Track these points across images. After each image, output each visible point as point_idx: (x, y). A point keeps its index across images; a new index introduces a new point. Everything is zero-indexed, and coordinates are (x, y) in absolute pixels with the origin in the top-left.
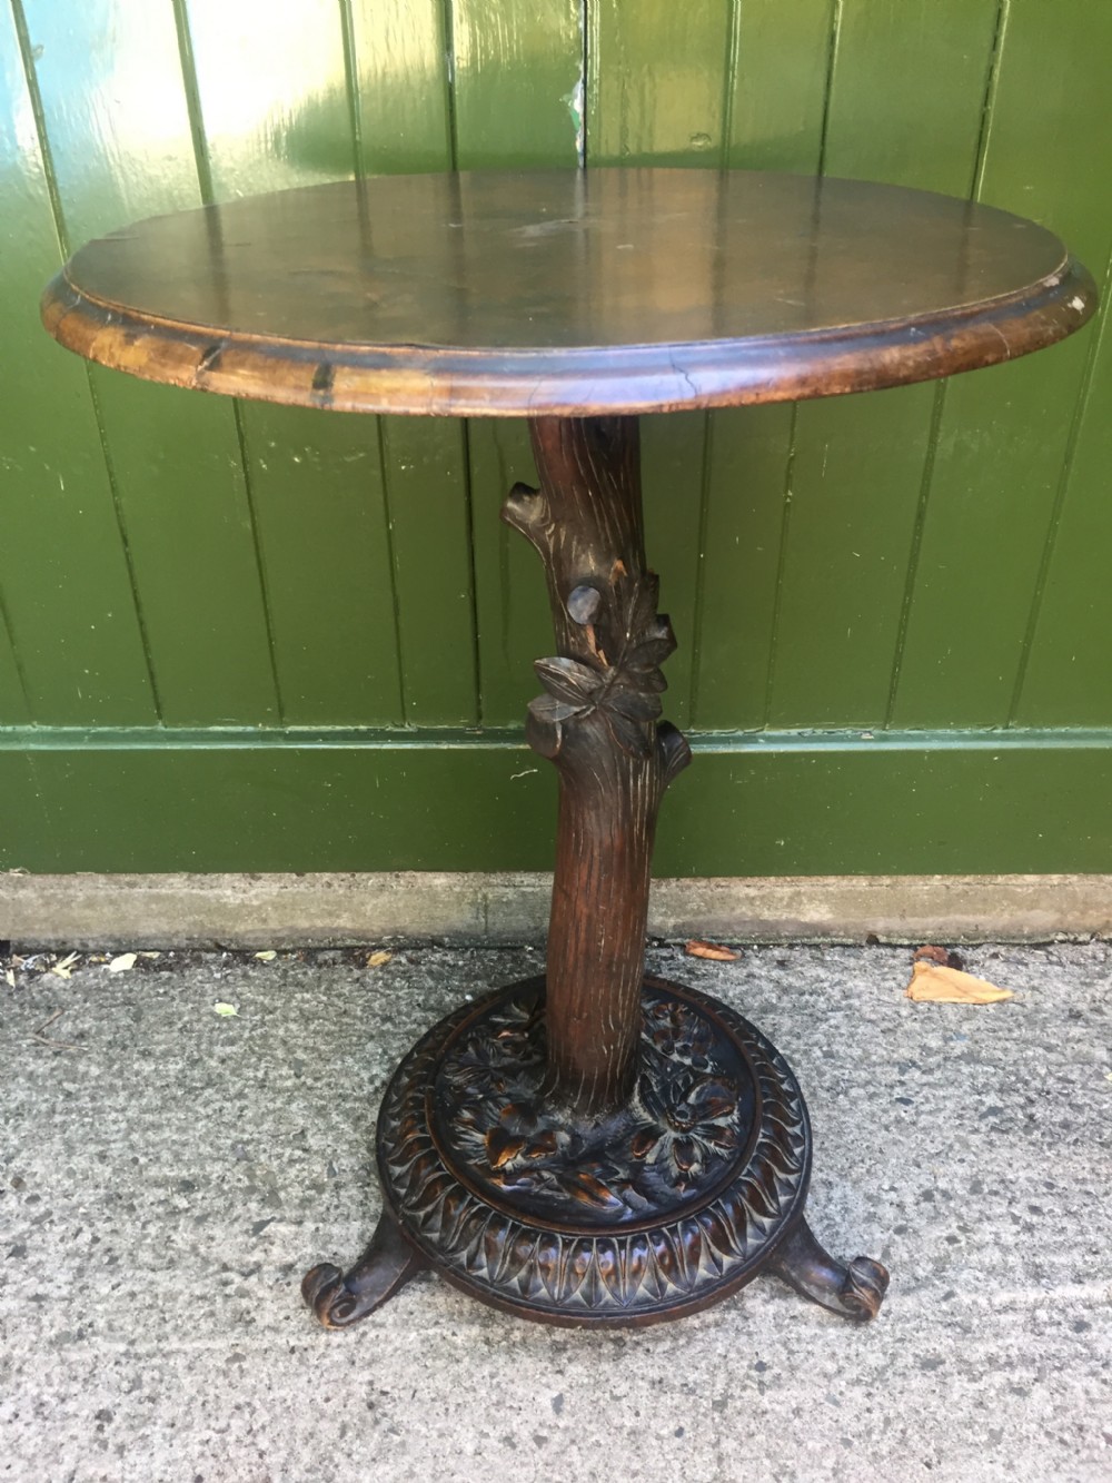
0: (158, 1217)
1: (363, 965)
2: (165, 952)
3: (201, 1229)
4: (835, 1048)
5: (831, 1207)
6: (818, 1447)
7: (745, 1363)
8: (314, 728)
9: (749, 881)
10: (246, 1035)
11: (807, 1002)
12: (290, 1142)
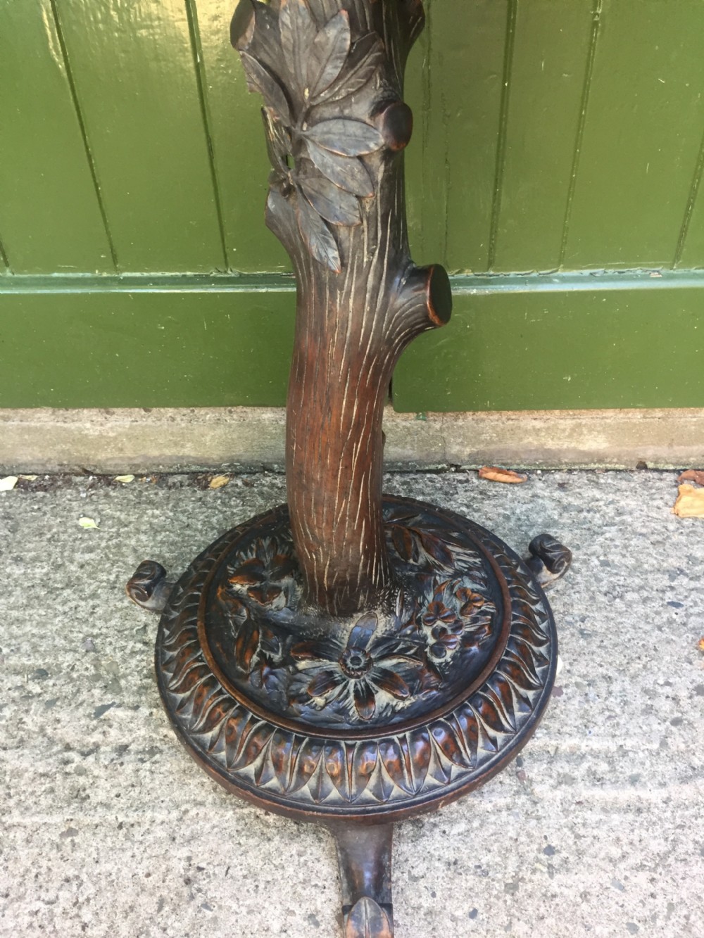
0: (13, 701)
1: (205, 487)
2: (42, 475)
3: (50, 712)
4: (611, 557)
5: (612, 699)
6: (606, 931)
7: (535, 847)
8: (146, 274)
9: (536, 414)
10: (103, 544)
11: (585, 518)
12: (133, 636)
